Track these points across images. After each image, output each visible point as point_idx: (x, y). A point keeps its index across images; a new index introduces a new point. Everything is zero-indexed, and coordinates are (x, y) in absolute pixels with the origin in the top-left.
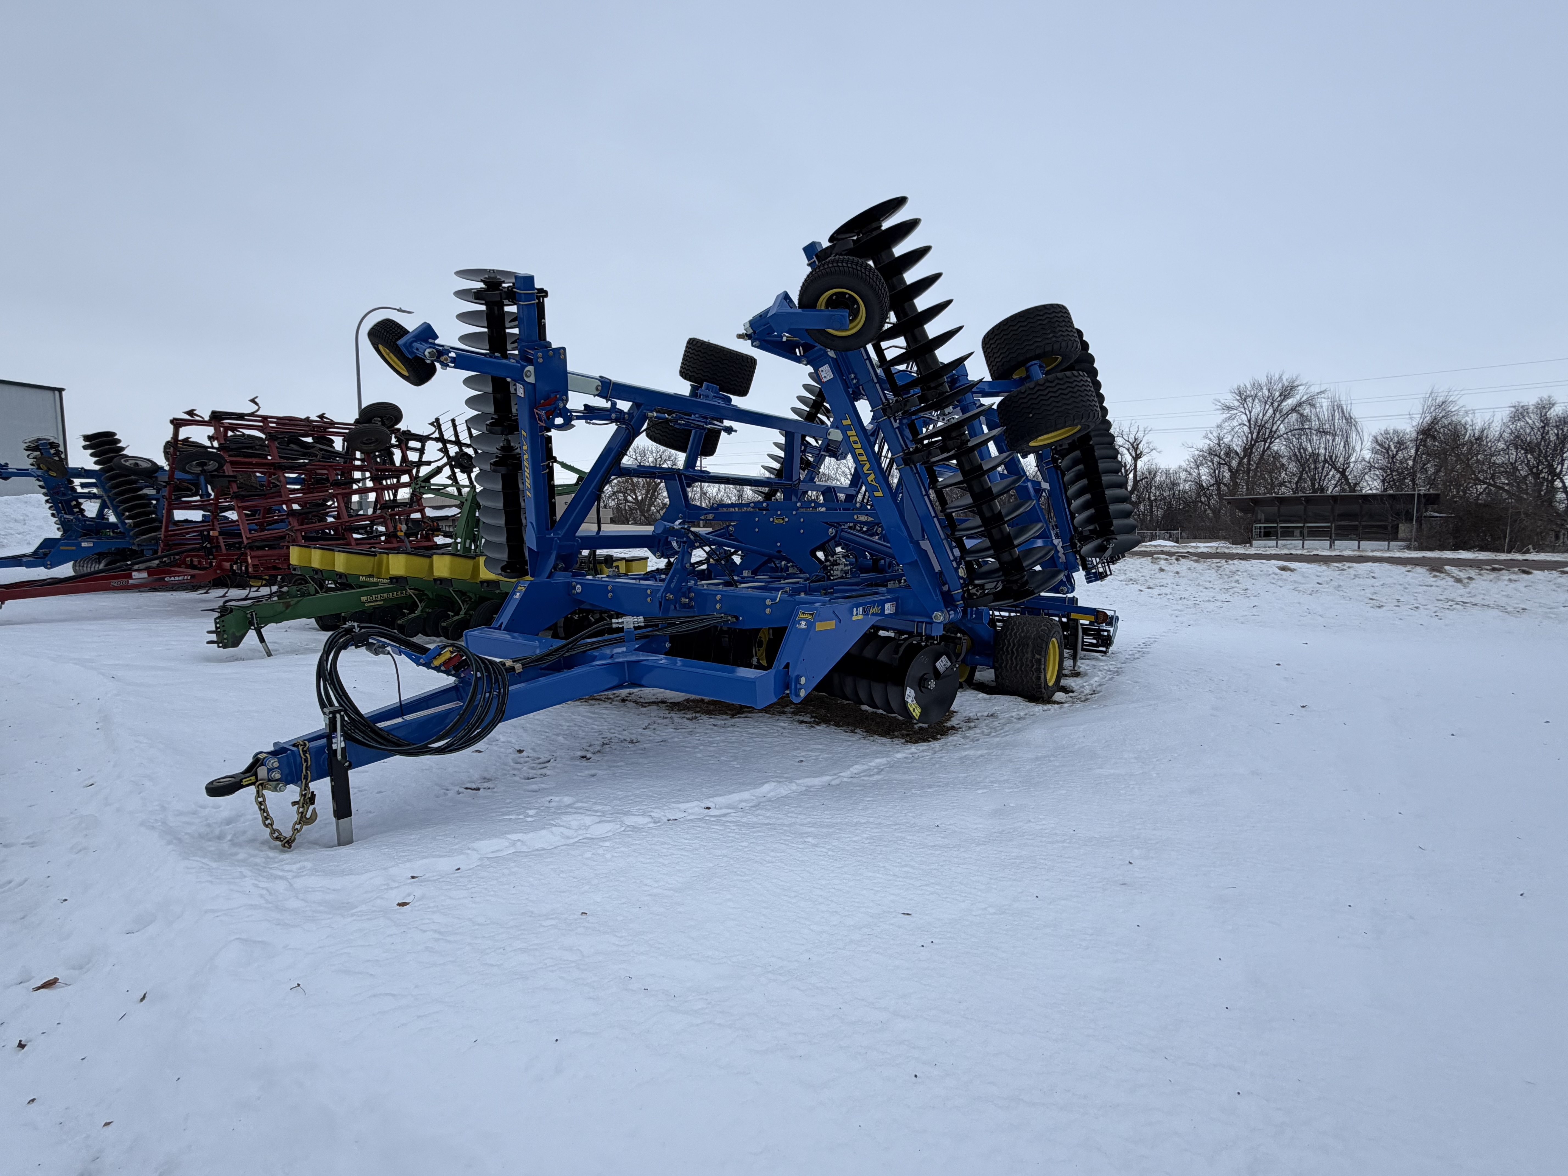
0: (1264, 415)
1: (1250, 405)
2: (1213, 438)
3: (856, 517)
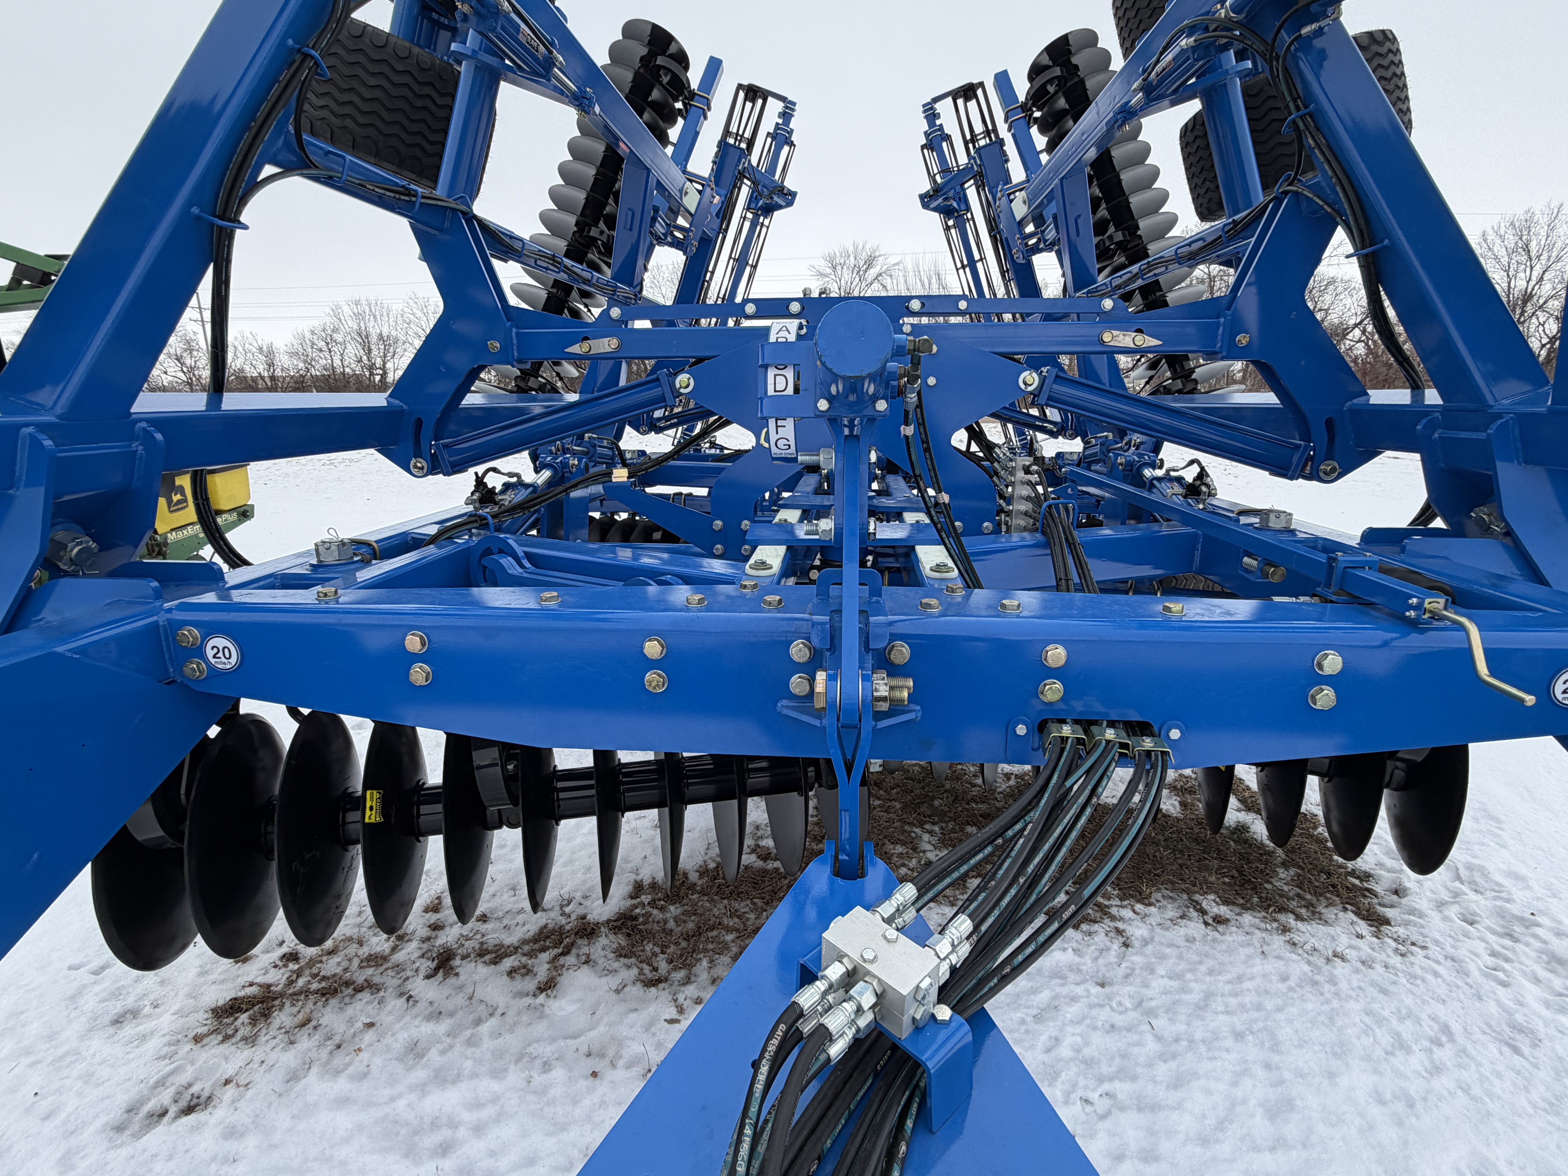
3: (1107, 337)
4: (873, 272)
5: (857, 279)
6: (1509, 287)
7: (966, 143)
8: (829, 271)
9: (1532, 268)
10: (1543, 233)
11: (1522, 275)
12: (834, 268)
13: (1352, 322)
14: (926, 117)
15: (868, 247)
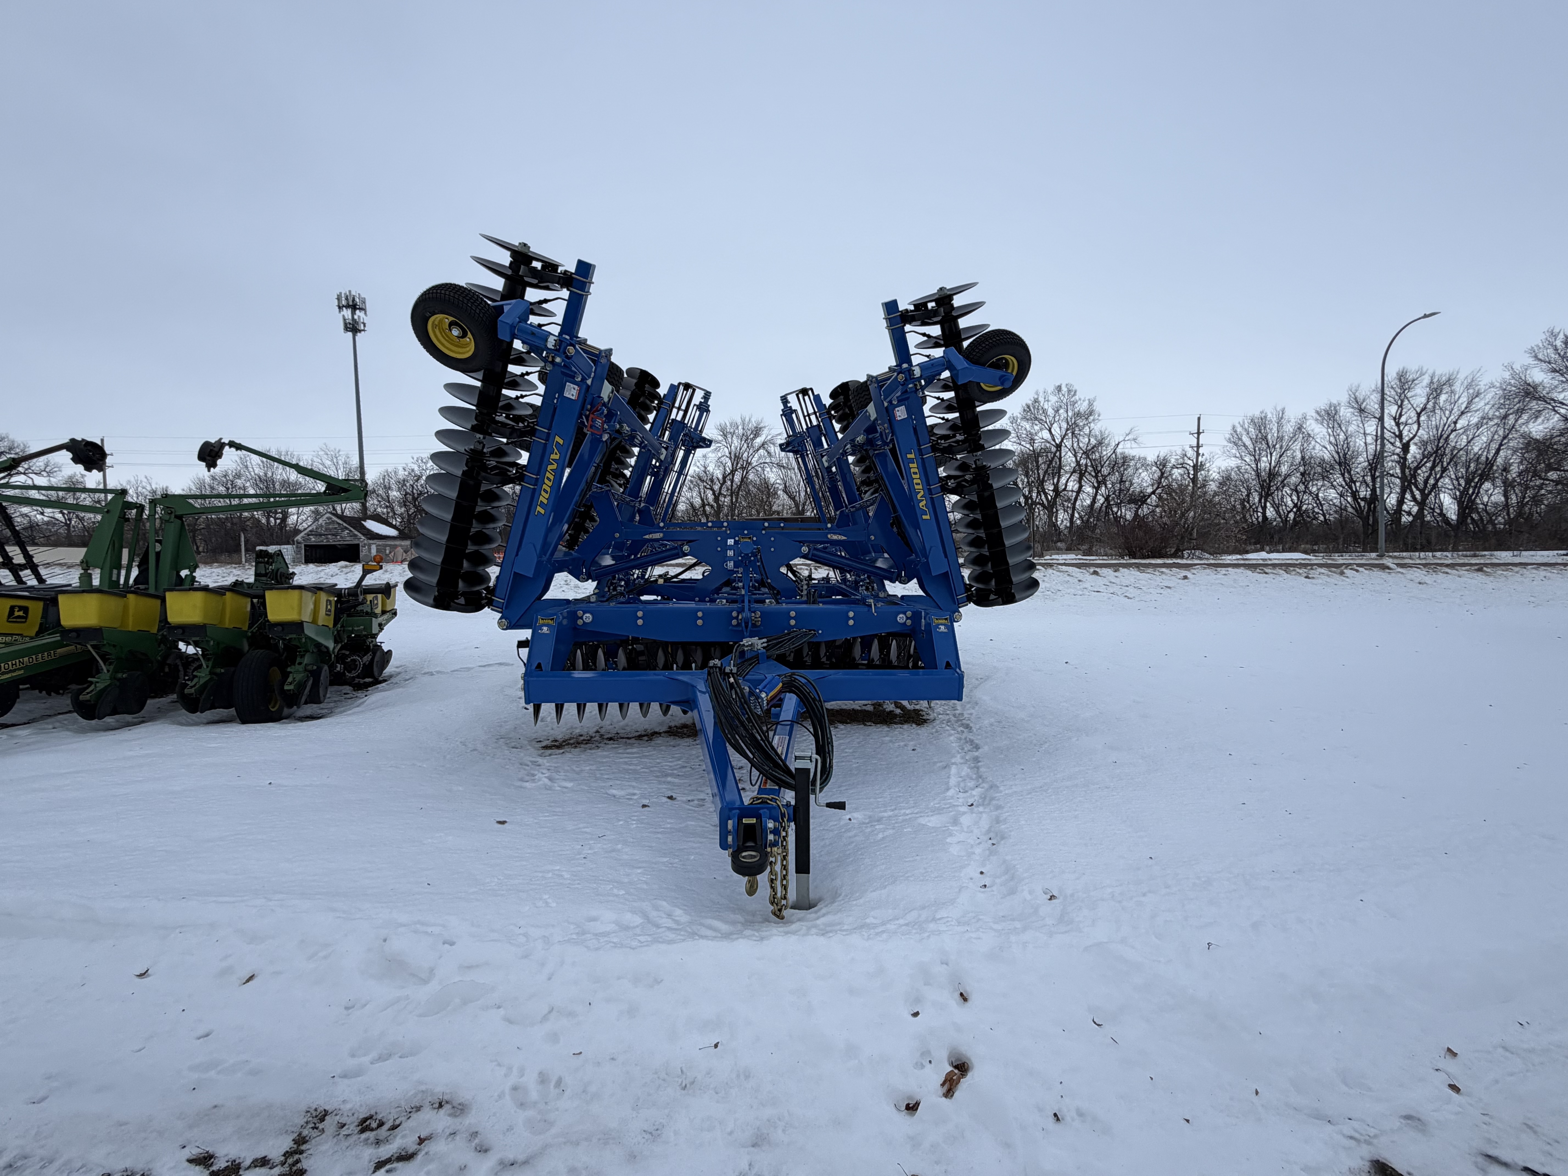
0: (740, 449)
1: (730, 440)
2: (700, 466)
3: (829, 536)
4: (759, 441)
5: (745, 445)
6: (1257, 467)
7: (804, 417)
8: (720, 438)
9: (1271, 454)
10: (1275, 429)
11: (1264, 459)
12: (725, 436)
13: (1150, 490)
14: (783, 403)
15: (753, 420)
